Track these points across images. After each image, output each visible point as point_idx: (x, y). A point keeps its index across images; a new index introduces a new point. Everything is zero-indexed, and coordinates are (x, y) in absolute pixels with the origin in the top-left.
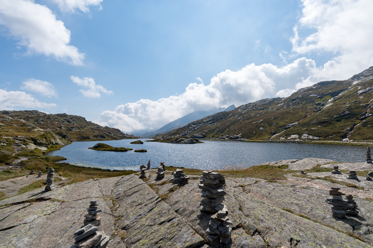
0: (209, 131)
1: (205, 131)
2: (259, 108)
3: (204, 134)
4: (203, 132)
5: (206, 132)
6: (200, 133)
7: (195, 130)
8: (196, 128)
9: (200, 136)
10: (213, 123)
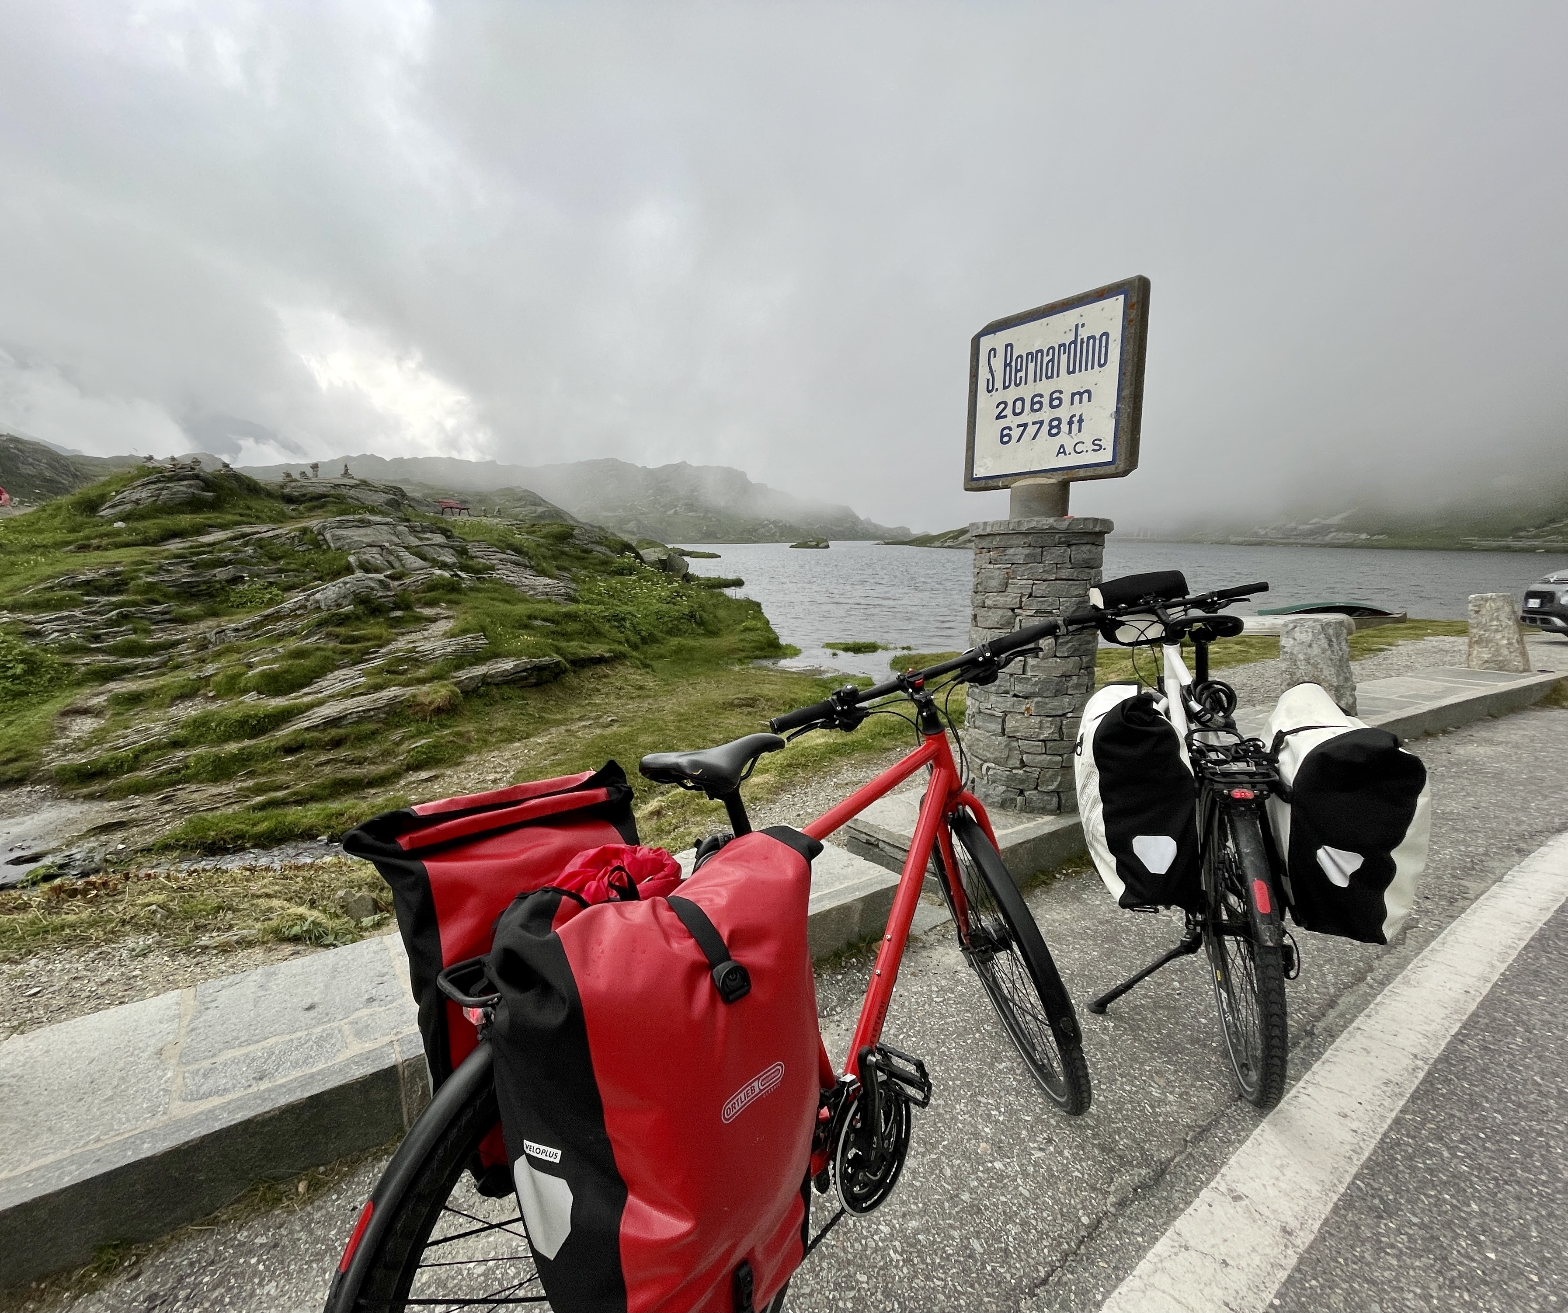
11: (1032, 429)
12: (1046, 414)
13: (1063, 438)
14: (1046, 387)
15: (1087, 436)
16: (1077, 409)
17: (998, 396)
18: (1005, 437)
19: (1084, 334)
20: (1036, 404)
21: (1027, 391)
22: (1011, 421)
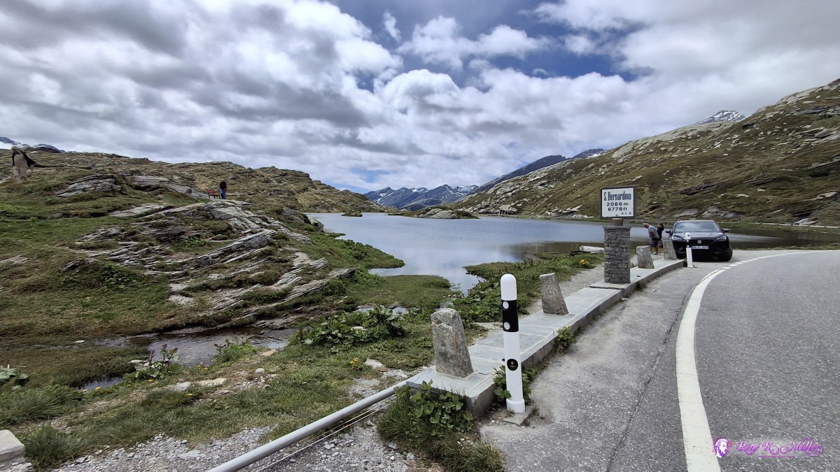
0: (533, 199)
1: (525, 199)
2: (663, 149)
3: (520, 205)
4: (519, 203)
5: (525, 203)
6: (513, 204)
7: (507, 198)
8: (510, 194)
9: (510, 209)
10: (549, 183)
11: (615, 209)
12: (619, 206)
13: (623, 211)
14: (618, 201)
15: (628, 211)
16: (625, 206)
17: (607, 201)
18: (609, 209)
19: (626, 193)
20: (616, 204)
21: (614, 201)
22: (610, 206)
